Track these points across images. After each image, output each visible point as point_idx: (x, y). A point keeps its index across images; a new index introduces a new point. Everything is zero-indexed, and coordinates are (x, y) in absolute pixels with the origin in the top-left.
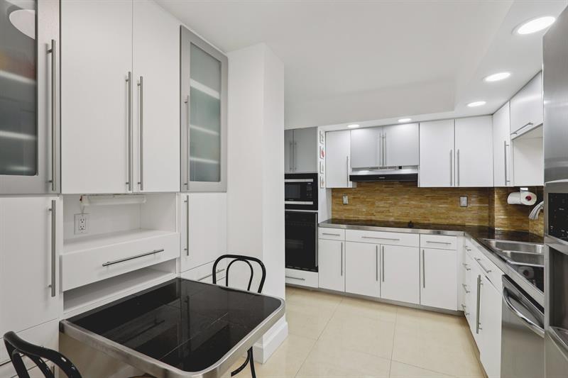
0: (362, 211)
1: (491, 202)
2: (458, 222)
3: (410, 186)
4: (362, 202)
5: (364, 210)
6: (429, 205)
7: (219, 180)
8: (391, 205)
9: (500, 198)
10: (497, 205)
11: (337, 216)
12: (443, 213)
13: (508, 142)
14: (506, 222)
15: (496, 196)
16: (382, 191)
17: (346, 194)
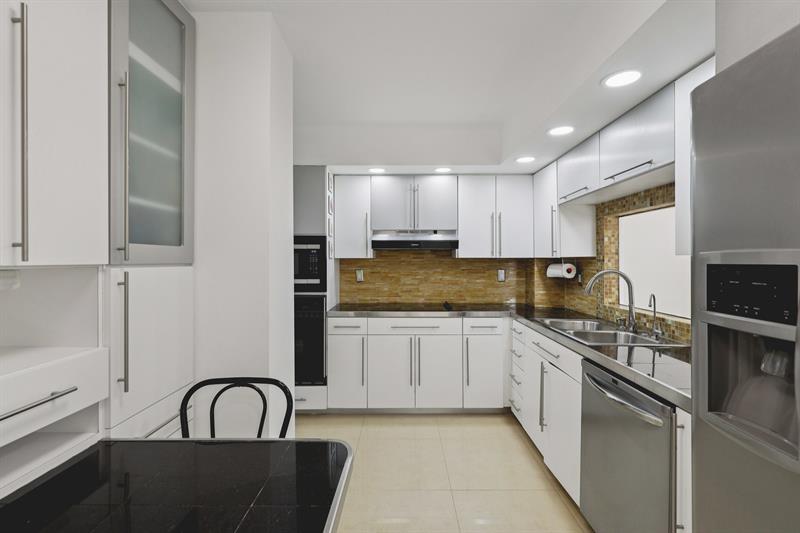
0: (384, 291)
1: (529, 276)
2: (496, 300)
3: (443, 256)
4: (383, 279)
5: (386, 289)
6: (465, 280)
7: (180, 242)
8: (421, 281)
9: (540, 271)
10: (537, 279)
11: (347, 300)
12: (480, 290)
13: (555, 208)
14: (544, 298)
15: (536, 268)
16: (409, 263)
17: (361, 268)
